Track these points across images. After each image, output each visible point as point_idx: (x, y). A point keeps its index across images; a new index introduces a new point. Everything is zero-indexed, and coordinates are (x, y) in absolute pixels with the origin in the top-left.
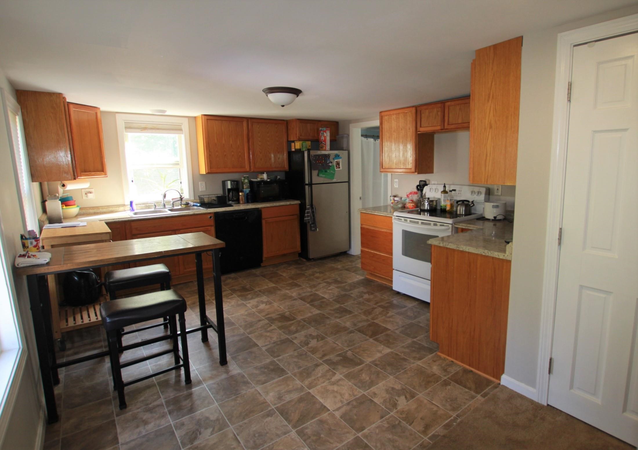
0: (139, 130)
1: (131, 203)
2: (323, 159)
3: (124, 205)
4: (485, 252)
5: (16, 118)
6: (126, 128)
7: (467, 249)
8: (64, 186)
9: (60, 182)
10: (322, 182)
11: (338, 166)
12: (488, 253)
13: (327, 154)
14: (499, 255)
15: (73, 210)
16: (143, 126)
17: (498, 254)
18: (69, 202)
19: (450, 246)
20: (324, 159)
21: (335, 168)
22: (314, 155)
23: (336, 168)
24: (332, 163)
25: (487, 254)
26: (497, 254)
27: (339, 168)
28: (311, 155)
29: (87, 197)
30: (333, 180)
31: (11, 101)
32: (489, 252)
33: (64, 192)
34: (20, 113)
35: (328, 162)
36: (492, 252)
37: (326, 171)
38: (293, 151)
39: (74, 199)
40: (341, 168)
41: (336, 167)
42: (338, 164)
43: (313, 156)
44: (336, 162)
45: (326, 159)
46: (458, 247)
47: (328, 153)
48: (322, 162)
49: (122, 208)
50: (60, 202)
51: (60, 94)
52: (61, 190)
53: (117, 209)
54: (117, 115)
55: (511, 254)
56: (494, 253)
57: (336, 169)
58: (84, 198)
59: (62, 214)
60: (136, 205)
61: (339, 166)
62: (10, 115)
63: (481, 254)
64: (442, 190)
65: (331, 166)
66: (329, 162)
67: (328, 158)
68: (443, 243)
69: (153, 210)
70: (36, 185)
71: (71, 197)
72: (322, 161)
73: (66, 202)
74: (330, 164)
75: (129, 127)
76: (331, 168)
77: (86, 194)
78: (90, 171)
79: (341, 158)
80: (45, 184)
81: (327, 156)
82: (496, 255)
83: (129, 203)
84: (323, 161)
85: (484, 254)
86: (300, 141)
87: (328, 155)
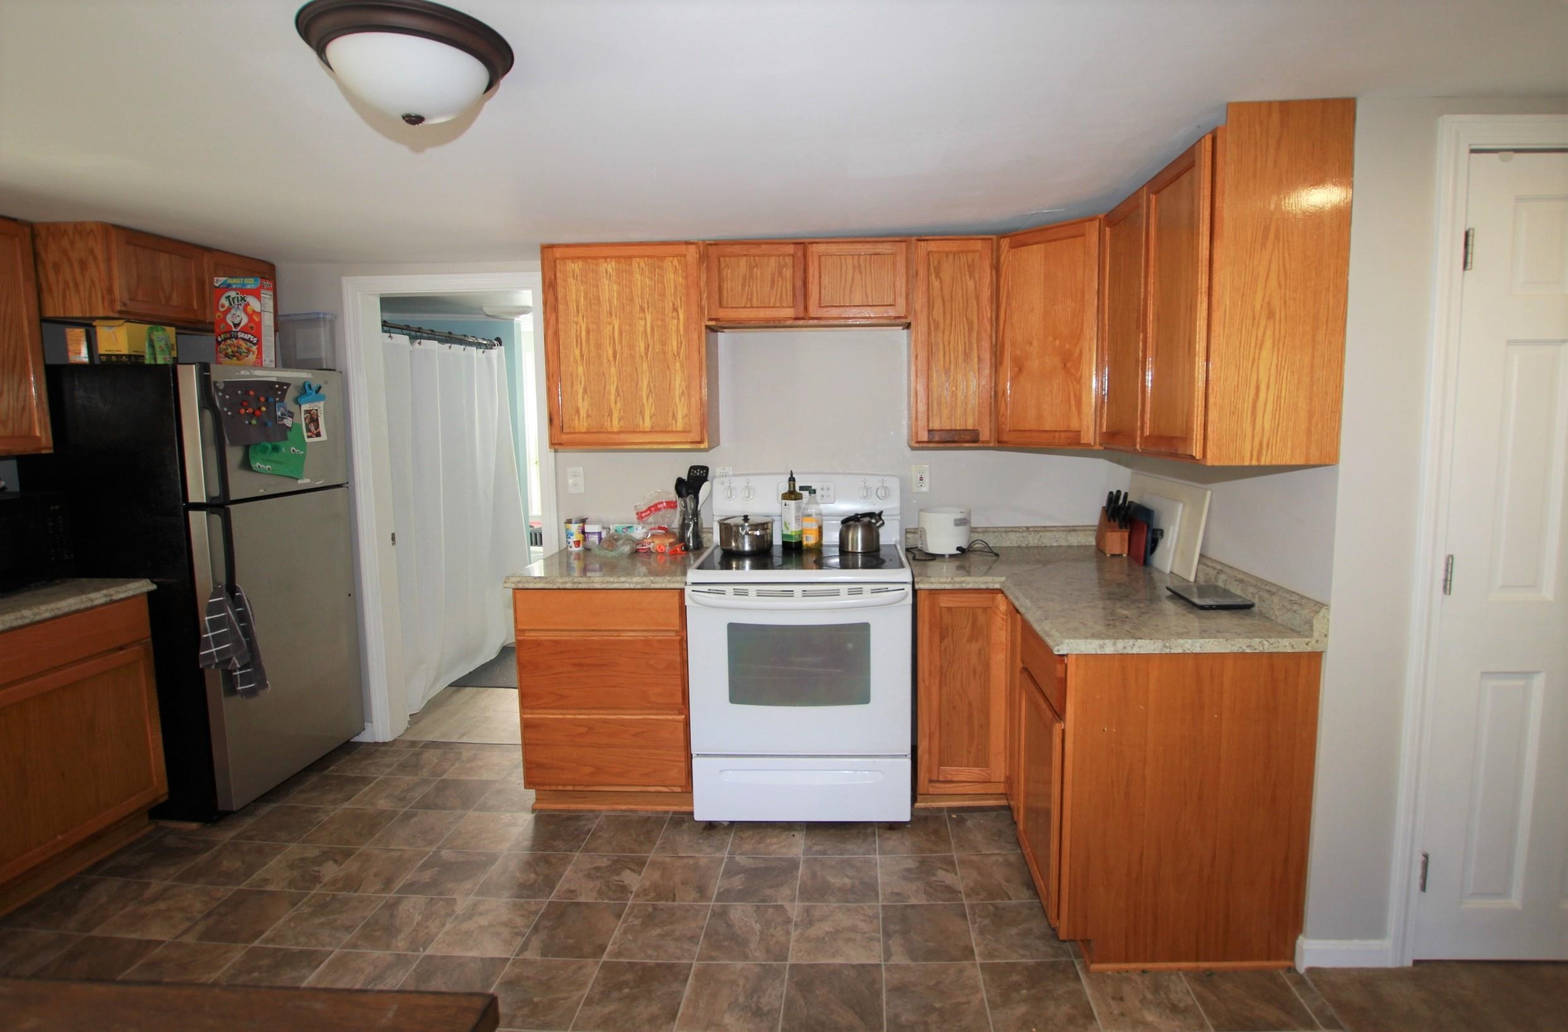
2: (262, 399)
4: (1253, 644)
7: (1198, 645)
10: (262, 492)
11: (312, 428)
12: (1263, 645)
13: (274, 379)
14: (1293, 643)
17: (1290, 643)
19: (1140, 647)
20: (267, 400)
21: (305, 434)
22: (228, 384)
23: (309, 437)
24: (291, 415)
25: (1260, 649)
26: (1287, 643)
27: (318, 435)
28: (215, 383)
30: (299, 482)
32: (1265, 643)
35: (279, 414)
36: (1272, 640)
37: (276, 449)
38: (80, 367)
40: (324, 437)
41: (308, 430)
42: (313, 419)
43: (221, 386)
44: (307, 412)
45: (271, 400)
46: (1168, 645)
47: (278, 377)
48: (257, 412)
55: (1326, 636)
56: (1278, 642)
57: (308, 440)
61: (317, 427)
63: (1240, 651)
64: (786, 490)
65: (290, 429)
66: (283, 414)
67: (278, 396)
68: (1114, 644)
72: (259, 409)
74: (288, 422)
76: (289, 434)
79: (323, 398)
81: (274, 391)
82: (1285, 646)
84: (264, 409)
85: (1248, 650)
86: (128, 321)
87: (281, 384)
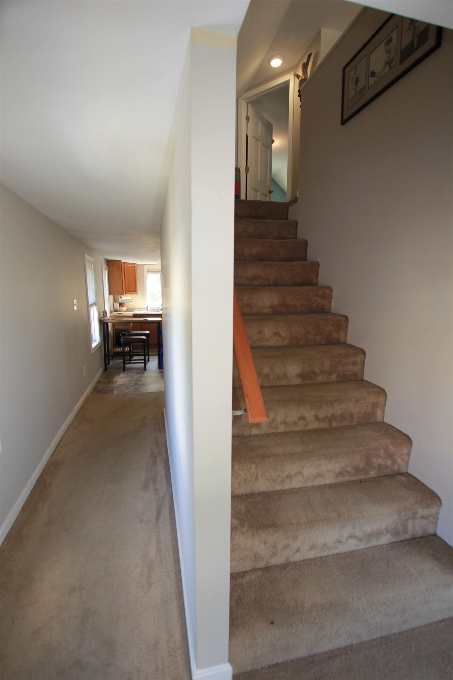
0: (153, 273)
1: (147, 307)
3: (145, 308)
5: (106, 271)
6: (148, 272)
8: (121, 298)
9: (120, 296)
15: (124, 308)
16: (155, 270)
18: (124, 305)
29: (130, 303)
31: (104, 266)
33: (121, 300)
34: (107, 270)
39: (125, 304)
49: (143, 309)
50: (118, 304)
51: (120, 261)
52: (120, 299)
53: (142, 309)
54: (144, 265)
58: (129, 303)
59: (119, 309)
60: (150, 308)
62: (103, 271)
69: (156, 311)
70: (112, 297)
71: (124, 303)
73: (121, 305)
75: (149, 271)
77: (130, 302)
78: (131, 292)
80: (116, 296)
83: (146, 307)
